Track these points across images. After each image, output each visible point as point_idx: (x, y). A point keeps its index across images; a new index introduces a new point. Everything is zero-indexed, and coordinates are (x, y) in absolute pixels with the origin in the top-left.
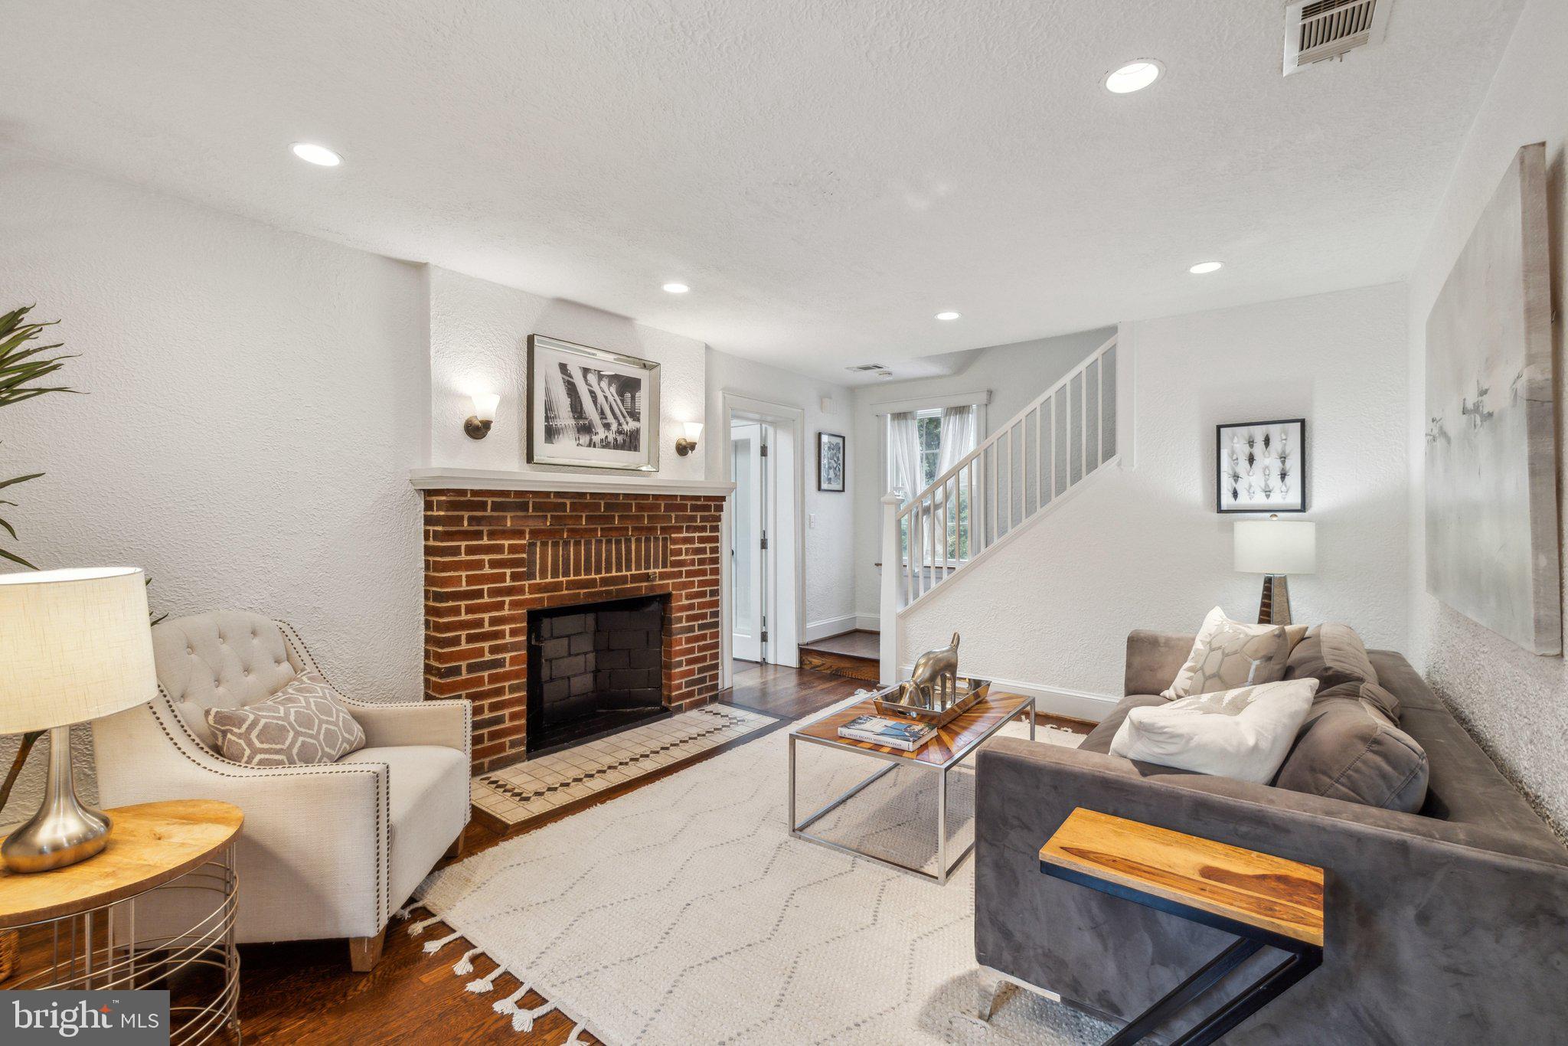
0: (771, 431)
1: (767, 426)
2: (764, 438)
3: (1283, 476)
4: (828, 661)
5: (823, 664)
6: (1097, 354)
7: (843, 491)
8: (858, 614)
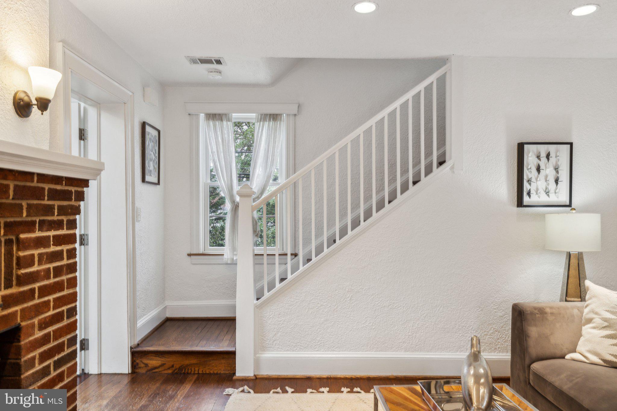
0: (92, 113)
1: (87, 106)
2: (83, 120)
3: (557, 181)
4: (169, 361)
5: (162, 365)
6: (432, 78)
7: (158, 183)
8: (168, 303)
